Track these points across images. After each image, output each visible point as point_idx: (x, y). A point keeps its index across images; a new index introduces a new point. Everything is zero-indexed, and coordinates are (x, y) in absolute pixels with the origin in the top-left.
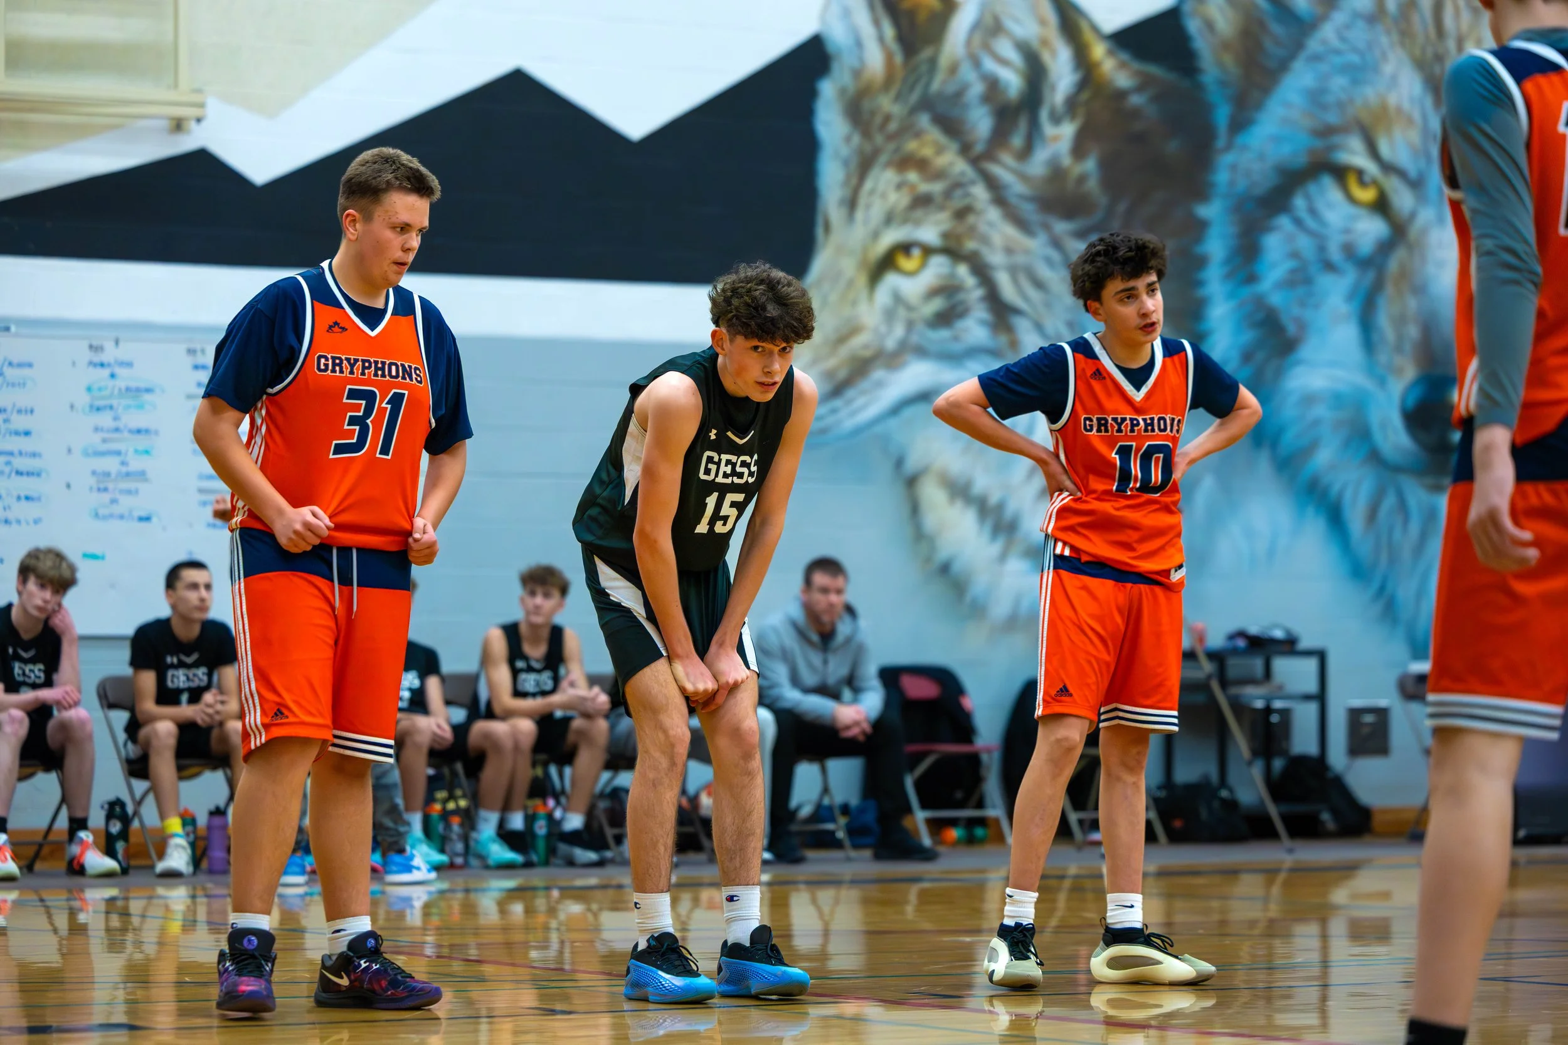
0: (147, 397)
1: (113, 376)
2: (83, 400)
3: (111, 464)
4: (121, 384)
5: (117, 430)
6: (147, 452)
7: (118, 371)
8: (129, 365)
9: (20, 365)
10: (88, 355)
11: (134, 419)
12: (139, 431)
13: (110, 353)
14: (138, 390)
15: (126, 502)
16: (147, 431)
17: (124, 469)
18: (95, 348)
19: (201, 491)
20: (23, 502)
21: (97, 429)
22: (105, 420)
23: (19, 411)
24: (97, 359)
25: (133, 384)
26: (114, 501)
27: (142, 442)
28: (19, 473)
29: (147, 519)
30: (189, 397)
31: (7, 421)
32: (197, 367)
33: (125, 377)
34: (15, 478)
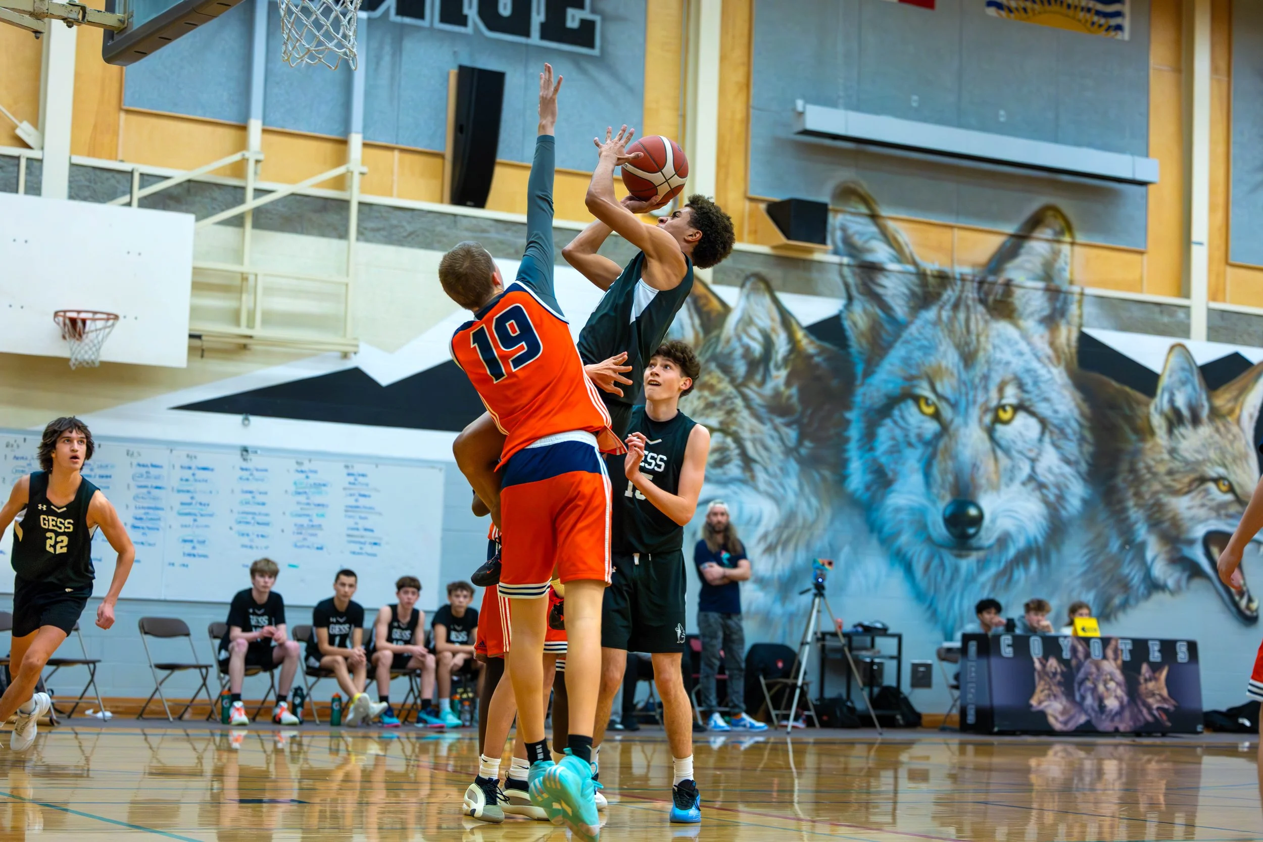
0: (324, 488)
1: (307, 477)
2: (292, 488)
3: (304, 521)
4: (311, 481)
5: (308, 504)
6: (323, 516)
7: (310, 475)
8: (315, 472)
9: (261, 470)
10: (296, 467)
11: (317, 499)
12: (319, 505)
13: (306, 466)
14: (319, 485)
15: (311, 540)
16: (323, 505)
17: (311, 523)
18: (299, 463)
19: (349, 536)
20: (260, 538)
21: (298, 503)
22: (302, 499)
23: (260, 493)
24: (299, 469)
25: (317, 482)
26: (305, 539)
27: (320, 510)
28: (258, 523)
29: (320, 548)
30: (345, 489)
31: (253, 497)
32: (349, 474)
33: (314, 479)
34: (257, 526)
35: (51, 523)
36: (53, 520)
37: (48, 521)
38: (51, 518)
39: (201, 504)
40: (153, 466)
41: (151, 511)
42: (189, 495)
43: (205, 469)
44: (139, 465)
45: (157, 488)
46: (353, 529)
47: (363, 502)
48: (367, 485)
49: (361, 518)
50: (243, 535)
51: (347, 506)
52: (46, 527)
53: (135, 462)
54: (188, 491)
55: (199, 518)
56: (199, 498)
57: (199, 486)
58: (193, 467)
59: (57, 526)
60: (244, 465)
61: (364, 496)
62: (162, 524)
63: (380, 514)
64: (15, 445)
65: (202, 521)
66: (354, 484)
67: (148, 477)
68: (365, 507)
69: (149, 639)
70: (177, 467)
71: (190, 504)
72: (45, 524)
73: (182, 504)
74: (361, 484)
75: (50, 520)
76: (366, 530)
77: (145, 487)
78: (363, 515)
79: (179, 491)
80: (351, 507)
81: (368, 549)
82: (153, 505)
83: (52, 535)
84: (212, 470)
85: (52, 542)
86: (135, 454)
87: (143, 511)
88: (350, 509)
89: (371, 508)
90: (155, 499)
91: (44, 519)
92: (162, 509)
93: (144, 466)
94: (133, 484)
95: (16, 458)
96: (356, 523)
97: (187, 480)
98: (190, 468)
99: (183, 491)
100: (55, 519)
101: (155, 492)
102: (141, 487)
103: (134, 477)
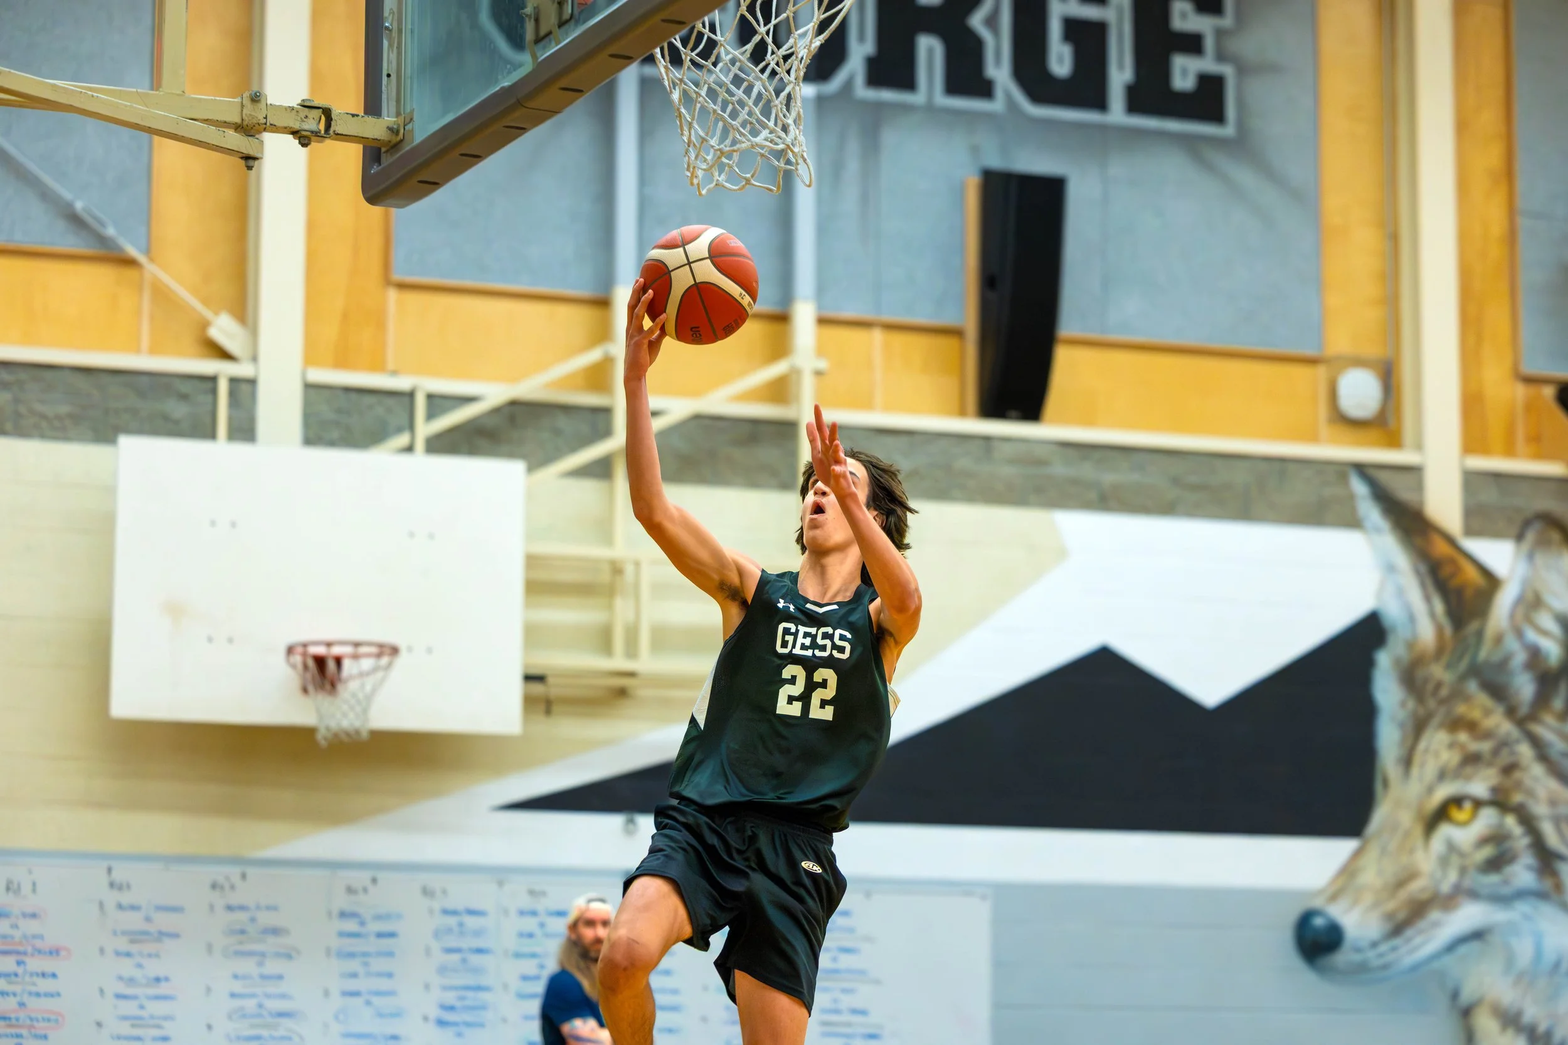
19: (823, 1023)
20: (665, 1035)
35: (800, 640)
36: (806, 635)
37: (796, 634)
38: (802, 629)
40: (471, 912)
41: (470, 994)
42: (536, 962)
44: (446, 912)
45: (480, 951)
46: (831, 1012)
47: (846, 961)
48: (852, 930)
49: (845, 991)
52: (786, 651)
53: (437, 905)
54: (533, 955)
57: (551, 945)
58: (541, 912)
59: (814, 645)
61: (847, 950)
62: (489, 1016)
63: (877, 982)
64: (227, 887)
67: (462, 934)
68: (850, 971)
70: (513, 912)
72: (784, 644)
73: (524, 979)
74: (842, 929)
75: (801, 635)
76: (855, 1012)
77: (458, 950)
78: (846, 985)
79: (518, 955)
82: (472, 983)
85: (798, 690)
86: (438, 892)
87: (454, 994)
89: (862, 972)
90: (477, 971)
91: (787, 631)
92: (488, 989)
93: (454, 913)
94: (436, 946)
95: (230, 908)
96: (836, 1001)
97: (531, 935)
98: (534, 913)
99: (525, 956)
100: (812, 629)
101: (475, 959)
102: (449, 951)
103: (437, 934)
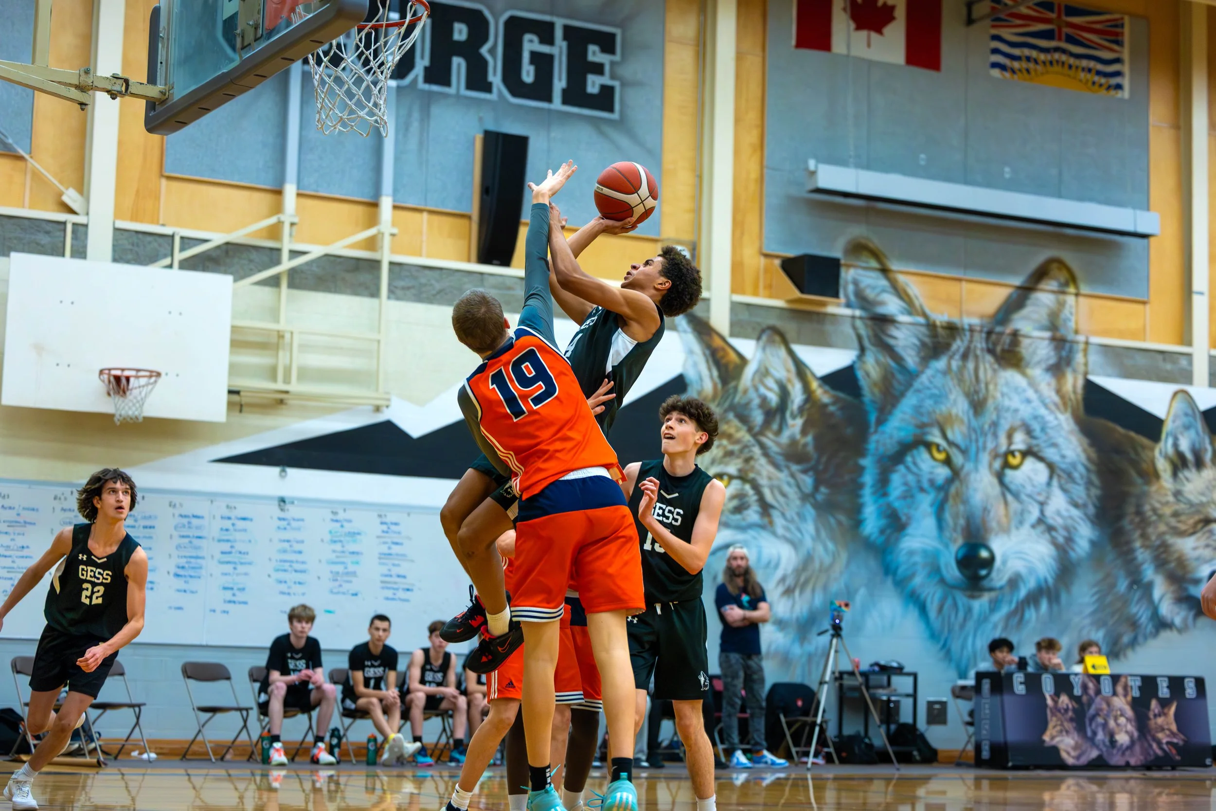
0: (358, 537)
1: (342, 526)
2: (328, 537)
3: (340, 568)
4: (346, 530)
5: (343, 552)
6: (357, 563)
7: (346, 524)
8: (350, 521)
9: (298, 520)
10: (331, 516)
11: (352, 547)
12: (353, 553)
13: (341, 515)
14: (354, 533)
15: (346, 586)
16: (357, 553)
17: (346, 571)
18: (335, 513)
19: (382, 582)
20: (298, 585)
21: (334, 551)
22: (338, 547)
23: (297, 542)
24: (335, 518)
25: (352, 530)
26: (340, 586)
27: (355, 558)
28: (296, 571)
29: (356, 595)
30: (378, 537)
31: (291, 546)
32: (382, 523)
33: (348, 527)
34: (294, 573)
35: (89, 573)
36: (91, 571)
37: (87, 571)
38: (89, 568)
39: (240, 553)
40: (195, 516)
41: (193, 560)
42: (229, 544)
43: (244, 519)
44: (181, 516)
45: (200, 537)
46: (386, 576)
47: (396, 549)
48: (399, 533)
49: (394, 565)
50: (281, 582)
51: (380, 554)
52: (84, 578)
53: (177, 512)
54: (228, 541)
55: (239, 567)
56: (239, 547)
57: (238, 536)
58: (233, 517)
59: (95, 577)
60: (282, 515)
61: (397, 544)
62: (203, 572)
63: (412, 561)
64: (62, 498)
65: (241, 569)
66: (387, 532)
67: (190, 527)
68: (397, 555)
69: (191, 682)
70: (218, 517)
71: (230, 553)
72: (83, 575)
73: (223, 553)
74: (395, 532)
75: (89, 571)
76: (399, 576)
77: (188, 537)
78: (396, 562)
79: (219, 541)
80: (385, 554)
81: (401, 594)
82: (194, 554)
83: (89, 586)
84: (251, 520)
85: (88, 593)
86: (178, 505)
87: (184, 560)
88: (383, 556)
89: (404, 555)
90: (197, 548)
91: (83, 570)
92: (203, 558)
93: (186, 516)
94: (175, 534)
95: (63, 510)
96: (389, 570)
97: (227, 530)
98: (229, 518)
99: (224, 541)
100: (94, 569)
101: (196, 542)
102: (183, 537)
103: (176, 528)
